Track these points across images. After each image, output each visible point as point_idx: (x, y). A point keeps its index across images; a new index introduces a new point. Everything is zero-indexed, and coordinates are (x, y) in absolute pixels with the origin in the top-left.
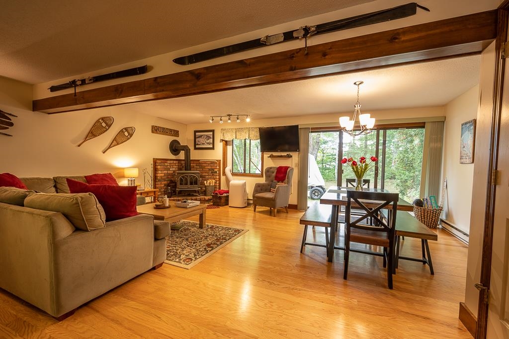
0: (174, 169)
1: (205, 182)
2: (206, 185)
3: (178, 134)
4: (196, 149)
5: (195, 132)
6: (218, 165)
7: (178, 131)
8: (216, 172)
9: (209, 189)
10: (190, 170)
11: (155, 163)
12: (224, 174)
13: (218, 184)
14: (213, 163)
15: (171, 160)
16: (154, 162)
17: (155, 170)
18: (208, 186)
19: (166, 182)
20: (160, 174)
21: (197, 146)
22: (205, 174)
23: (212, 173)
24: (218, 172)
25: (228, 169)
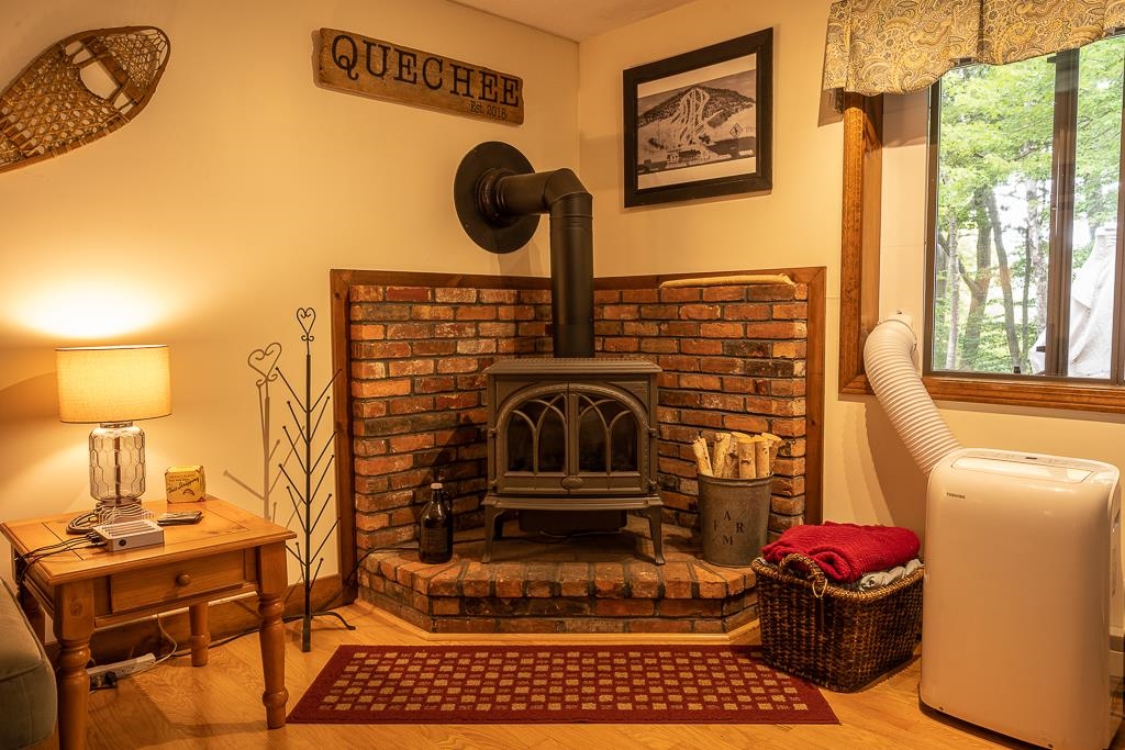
0: (483, 346)
1: (700, 447)
2: (707, 471)
3: (518, 104)
4: (636, 198)
5: (635, 78)
6: (800, 310)
7: (517, 82)
8: (785, 369)
9: (734, 508)
10: (591, 354)
11: (349, 304)
12: (857, 380)
13: (798, 467)
14: (758, 293)
15: (464, 281)
16: (336, 295)
17: (348, 354)
18: (719, 482)
19: (423, 441)
20: (379, 385)
21: (645, 182)
22: (696, 381)
23: (752, 371)
24: (799, 367)
25: (891, 343)
